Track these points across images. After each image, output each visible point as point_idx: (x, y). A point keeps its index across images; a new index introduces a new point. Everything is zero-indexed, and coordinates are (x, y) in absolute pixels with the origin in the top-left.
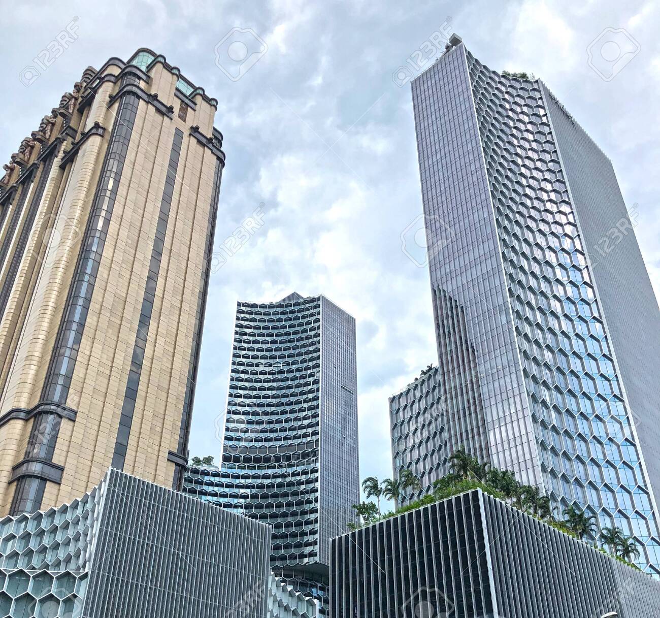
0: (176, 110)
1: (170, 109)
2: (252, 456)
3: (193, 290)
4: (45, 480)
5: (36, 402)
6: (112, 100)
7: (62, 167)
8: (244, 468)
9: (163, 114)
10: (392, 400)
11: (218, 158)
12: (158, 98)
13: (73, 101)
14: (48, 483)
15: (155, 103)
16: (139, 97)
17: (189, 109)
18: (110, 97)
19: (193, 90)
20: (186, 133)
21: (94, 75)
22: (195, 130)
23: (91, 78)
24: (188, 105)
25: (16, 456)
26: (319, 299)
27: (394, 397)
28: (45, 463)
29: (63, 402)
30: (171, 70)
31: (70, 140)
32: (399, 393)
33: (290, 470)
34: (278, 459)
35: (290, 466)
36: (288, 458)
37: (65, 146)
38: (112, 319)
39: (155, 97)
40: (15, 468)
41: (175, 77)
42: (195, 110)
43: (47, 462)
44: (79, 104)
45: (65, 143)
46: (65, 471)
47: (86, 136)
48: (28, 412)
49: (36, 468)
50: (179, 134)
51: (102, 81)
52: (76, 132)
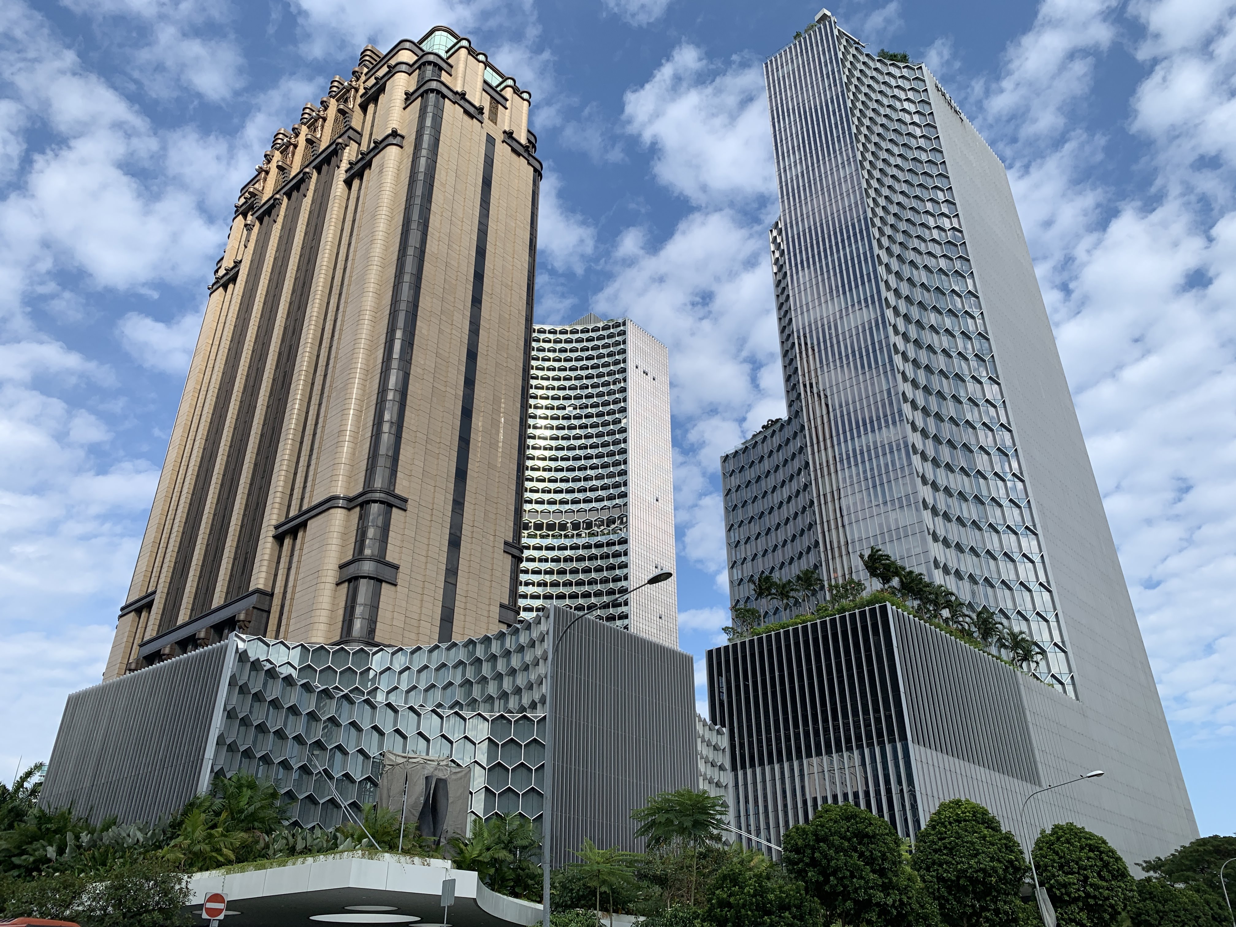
0: (486, 111)
1: (480, 110)
2: (545, 521)
3: (518, 343)
4: (380, 581)
5: (359, 489)
6: (409, 98)
7: (348, 183)
8: (535, 536)
9: (472, 117)
10: (726, 458)
11: (535, 170)
12: (467, 96)
13: (352, 91)
14: (384, 584)
15: (462, 102)
16: (444, 97)
17: (500, 106)
18: (406, 94)
19: (501, 80)
20: (499, 137)
21: (378, 60)
22: (509, 135)
23: (375, 63)
24: (498, 102)
25: (342, 553)
26: (624, 324)
27: (727, 456)
28: (379, 562)
29: (392, 488)
30: (477, 55)
31: (354, 146)
32: (733, 451)
33: (593, 540)
34: (576, 526)
35: (591, 535)
36: (589, 525)
37: (350, 154)
38: (436, 385)
39: (463, 95)
40: (341, 567)
41: (482, 65)
42: (506, 108)
43: (380, 560)
44: (361, 97)
45: (347, 149)
46: (401, 570)
47: (379, 146)
48: (350, 500)
49: (367, 567)
50: (491, 140)
51: (392, 71)
52: (361, 134)
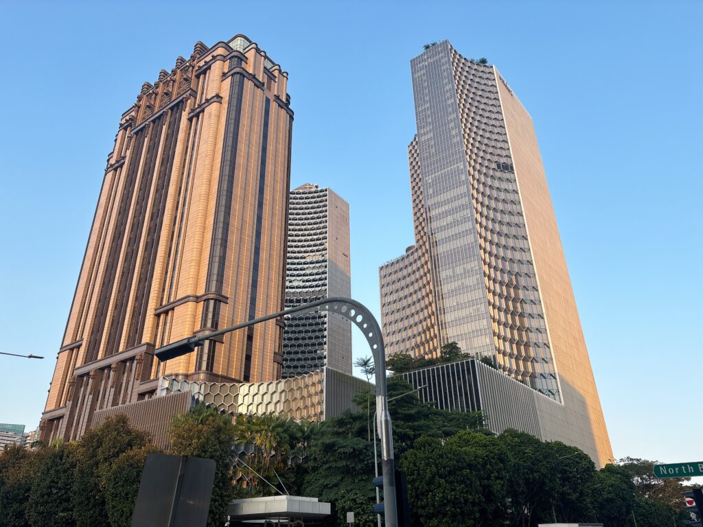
1: (263, 84)
5: (203, 292)
6: (224, 76)
7: (190, 120)
9: (258, 87)
11: (290, 115)
12: (256, 76)
13: (191, 68)
15: (254, 80)
16: (244, 76)
17: (272, 81)
18: (222, 73)
19: (272, 65)
20: (272, 98)
21: (206, 51)
22: (277, 97)
23: (203, 52)
25: (194, 326)
26: (326, 190)
27: (382, 267)
29: (220, 292)
30: (261, 52)
31: (193, 99)
32: (386, 264)
37: (190, 104)
40: (194, 333)
41: (263, 58)
42: (276, 82)
44: (196, 71)
45: (189, 101)
47: (208, 102)
48: (197, 297)
50: (268, 101)
51: (214, 59)
52: (196, 93)
